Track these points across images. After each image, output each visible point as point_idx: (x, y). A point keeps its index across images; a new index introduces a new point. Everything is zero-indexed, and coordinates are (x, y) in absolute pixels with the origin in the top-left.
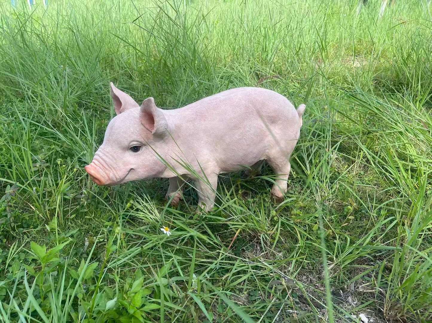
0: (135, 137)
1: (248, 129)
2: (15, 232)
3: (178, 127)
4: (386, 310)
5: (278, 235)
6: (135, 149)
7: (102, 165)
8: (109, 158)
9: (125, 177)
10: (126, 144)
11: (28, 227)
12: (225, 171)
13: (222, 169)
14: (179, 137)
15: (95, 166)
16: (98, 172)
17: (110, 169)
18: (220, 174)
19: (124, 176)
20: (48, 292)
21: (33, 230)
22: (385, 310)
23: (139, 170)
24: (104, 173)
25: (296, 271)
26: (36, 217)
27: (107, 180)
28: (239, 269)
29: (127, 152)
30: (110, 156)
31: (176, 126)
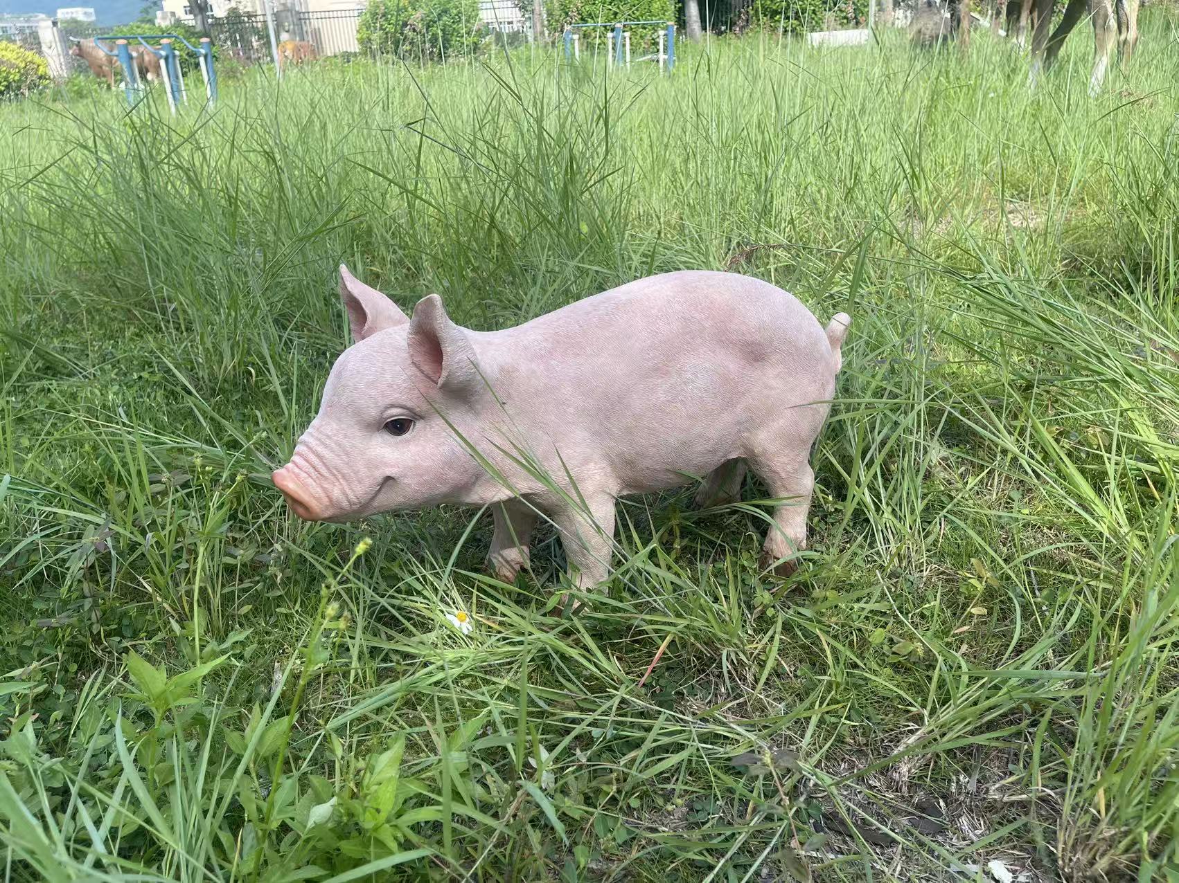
0: (394, 397)
1: (689, 376)
2: (102, 647)
3: (507, 372)
4: (1064, 850)
5: (774, 654)
6: (398, 427)
7: (314, 468)
8: (332, 451)
9: (373, 499)
10: (373, 412)
11: (135, 635)
12: (635, 487)
13: (627, 484)
14: (509, 396)
15: (296, 470)
16: (305, 486)
17: (332, 478)
18: (622, 497)
19: (370, 496)
20: (167, 785)
21: (145, 641)
22: (1060, 849)
23: (406, 481)
24: (319, 490)
25: (821, 748)
26: (156, 610)
27: (327, 507)
28: (666, 740)
29: (377, 434)
30: (334, 446)
31: (502, 369)
